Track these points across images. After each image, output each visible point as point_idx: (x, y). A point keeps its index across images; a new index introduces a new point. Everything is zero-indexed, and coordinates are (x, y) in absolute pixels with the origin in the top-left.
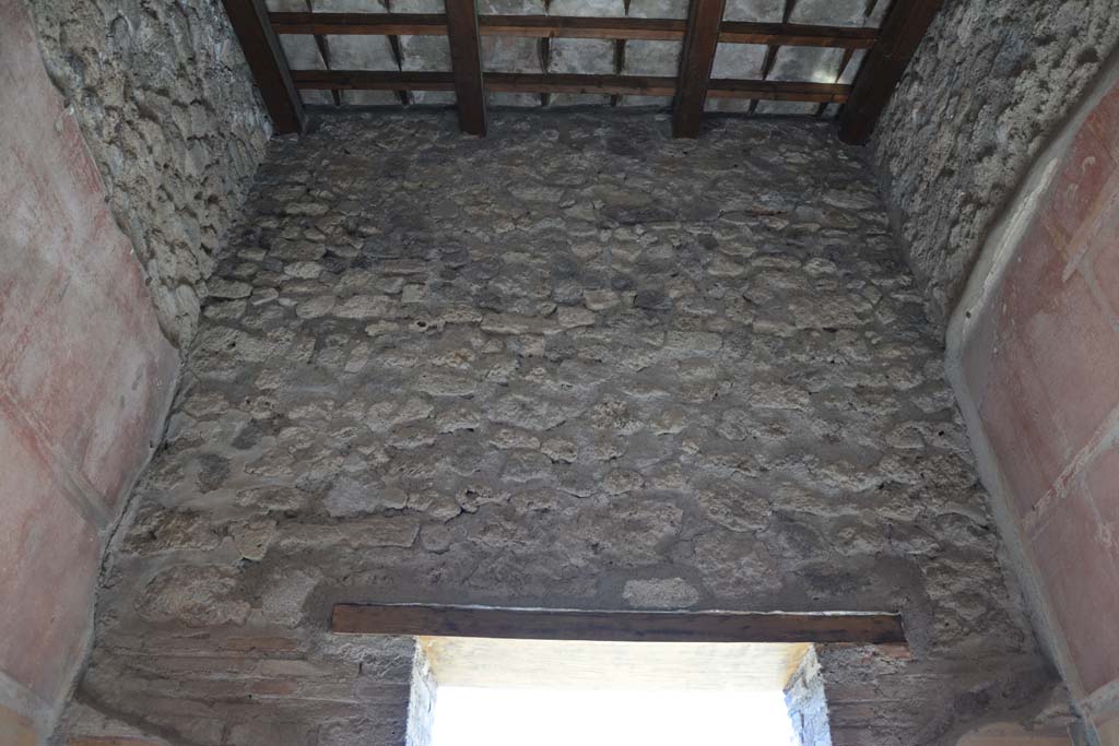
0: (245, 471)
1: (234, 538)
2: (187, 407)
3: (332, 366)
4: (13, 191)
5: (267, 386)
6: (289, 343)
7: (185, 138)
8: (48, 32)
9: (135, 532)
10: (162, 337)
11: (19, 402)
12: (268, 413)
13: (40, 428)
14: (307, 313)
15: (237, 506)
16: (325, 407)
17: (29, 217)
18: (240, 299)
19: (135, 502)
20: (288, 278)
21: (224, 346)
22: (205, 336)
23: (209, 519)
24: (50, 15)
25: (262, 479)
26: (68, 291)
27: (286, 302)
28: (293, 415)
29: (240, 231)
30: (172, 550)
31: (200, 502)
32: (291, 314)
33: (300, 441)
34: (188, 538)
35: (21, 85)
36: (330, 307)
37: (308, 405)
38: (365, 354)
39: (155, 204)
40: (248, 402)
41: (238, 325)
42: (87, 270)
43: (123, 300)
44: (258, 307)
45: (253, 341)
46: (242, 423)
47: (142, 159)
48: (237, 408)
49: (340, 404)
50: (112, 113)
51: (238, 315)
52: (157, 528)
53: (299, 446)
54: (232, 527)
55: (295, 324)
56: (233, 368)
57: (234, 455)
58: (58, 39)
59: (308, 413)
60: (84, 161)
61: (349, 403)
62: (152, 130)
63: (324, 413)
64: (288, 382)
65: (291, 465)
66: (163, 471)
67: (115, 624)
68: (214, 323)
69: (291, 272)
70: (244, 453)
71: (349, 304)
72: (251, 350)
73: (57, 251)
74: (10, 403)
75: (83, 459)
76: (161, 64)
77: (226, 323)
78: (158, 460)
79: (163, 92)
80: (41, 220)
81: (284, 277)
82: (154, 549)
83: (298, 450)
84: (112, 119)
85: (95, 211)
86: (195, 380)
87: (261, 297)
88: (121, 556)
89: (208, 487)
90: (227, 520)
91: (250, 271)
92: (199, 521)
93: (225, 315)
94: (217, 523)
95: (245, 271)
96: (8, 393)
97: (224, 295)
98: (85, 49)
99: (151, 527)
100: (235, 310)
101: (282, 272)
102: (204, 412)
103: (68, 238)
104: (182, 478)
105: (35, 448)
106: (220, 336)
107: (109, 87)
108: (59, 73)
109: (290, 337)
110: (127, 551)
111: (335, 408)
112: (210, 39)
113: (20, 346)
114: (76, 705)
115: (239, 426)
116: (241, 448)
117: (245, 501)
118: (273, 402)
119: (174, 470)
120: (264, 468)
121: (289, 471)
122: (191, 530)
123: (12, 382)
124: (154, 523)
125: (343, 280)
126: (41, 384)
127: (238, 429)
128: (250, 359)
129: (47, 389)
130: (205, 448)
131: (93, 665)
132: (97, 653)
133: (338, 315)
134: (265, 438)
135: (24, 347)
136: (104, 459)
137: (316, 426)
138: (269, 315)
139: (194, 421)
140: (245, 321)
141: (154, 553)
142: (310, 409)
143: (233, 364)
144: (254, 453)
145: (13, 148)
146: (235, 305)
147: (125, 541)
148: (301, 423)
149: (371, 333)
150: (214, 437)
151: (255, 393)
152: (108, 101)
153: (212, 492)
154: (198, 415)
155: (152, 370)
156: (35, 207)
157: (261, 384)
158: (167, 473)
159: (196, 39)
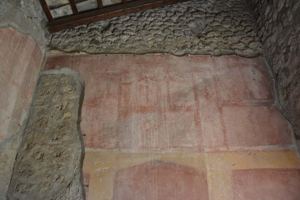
0: (291, 66)
1: (299, 83)
2: (273, 63)
3: (287, 24)
4: (192, 77)
5: (281, 43)
6: (277, 29)
7: (220, 24)
8: (176, 51)
9: (284, 98)
10: (252, 59)
11: (227, 102)
12: (285, 49)
13: (237, 101)
14: (275, 18)
15: (295, 75)
16: (293, 35)
17: (199, 77)
18: (264, 31)
19: (280, 92)
20: (267, 16)
21: (269, 44)
22: (266, 46)
23: (293, 83)
24: (173, 49)
25: (294, 64)
26: (219, 77)
27: (270, 21)
28: (289, 44)
29: (254, 18)
30: (292, 95)
31: (289, 80)
32: (273, 22)
33: (294, 48)
34: (292, 91)
35: (178, 64)
36: (277, 12)
37: (289, 38)
38: (290, 13)
39: (226, 42)
40: (281, 51)
41: (268, 37)
42: (220, 70)
43: (234, 65)
44: (268, 28)
45: (272, 37)
46: (283, 56)
47: (214, 40)
48: (280, 54)
49: (294, 31)
50: (199, 44)
51: (266, 35)
52: (287, 93)
53: (295, 49)
54: (297, 81)
55: (275, 24)
56: (274, 46)
57: (287, 64)
58: (178, 49)
59: (291, 40)
60: (200, 58)
61: (296, 28)
62: (210, 34)
63: (293, 36)
64: (283, 38)
65: (297, 56)
66: (280, 81)
67: (294, 119)
68: (265, 41)
69: (266, 14)
70: (288, 62)
71: (279, 6)
72: (273, 39)
73: (210, 74)
74: (225, 104)
75: (254, 97)
76: (201, 23)
77: (266, 39)
78: (277, 79)
79: (206, 26)
80: (202, 74)
81: (266, 17)
82: (289, 98)
83: (296, 50)
84: (200, 44)
85: (211, 61)
86: (271, 56)
87: (266, 26)
88: (285, 104)
89: (288, 76)
90: (295, 80)
91: (261, 23)
92: (292, 85)
93: (265, 38)
94: (294, 82)
95: (261, 24)
96: (223, 103)
97: (262, 34)
98: (184, 44)
99: (286, 94)
100: (265, 34)
101: (265, 16)
102: (276, 61)
103: (210, 70)
104: (283, 79)
105: (239, 105)
106: (267, 43)
107: (194, 42)
108: (183, 53)
109: (276, 28)
110: (286, 103)
111: (294, 32)
112: (206, 5)
113: (218, 94)
114: (297, 141)
115: (283, 57)
116: (287, 62)
117: (295, 73)
118: (284, 45)
119: (281, 79)
120: (293, 62)
121: (297, 57)
122: (291, 88)
123: (222, 101)
124: (286, 93)
125: (274, 3)
126: (229, 95)
127: (283, 59)
128: (275, 41)
129: (231, 95)
130: (282, 68)
131: (296, 131)
132: (295, 128)
133: (279, 11)
134: (289, 55)
135: (219, 94)
136: (260, 92)
137: (294, 41)
138: (270, 28)
139: (276, 65)
140: (268, 35)
141: (290, 99)
142: (291, 38)
143: (273, 46)
144: (289, 60)
145: (186, 72)
146: (264, 34)
147: (284, 101)
148: (291, 44)
149: (288, 6)
150: (281, 64)
151: (280, 47)
152: (197, 43)
153: (289, 77)
154: (276, 63)
155: (256, 67)
156: (198, 74)
157: (280, 44)
158: (281, 80)
159: (203, 10)
